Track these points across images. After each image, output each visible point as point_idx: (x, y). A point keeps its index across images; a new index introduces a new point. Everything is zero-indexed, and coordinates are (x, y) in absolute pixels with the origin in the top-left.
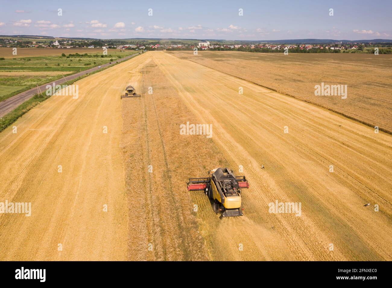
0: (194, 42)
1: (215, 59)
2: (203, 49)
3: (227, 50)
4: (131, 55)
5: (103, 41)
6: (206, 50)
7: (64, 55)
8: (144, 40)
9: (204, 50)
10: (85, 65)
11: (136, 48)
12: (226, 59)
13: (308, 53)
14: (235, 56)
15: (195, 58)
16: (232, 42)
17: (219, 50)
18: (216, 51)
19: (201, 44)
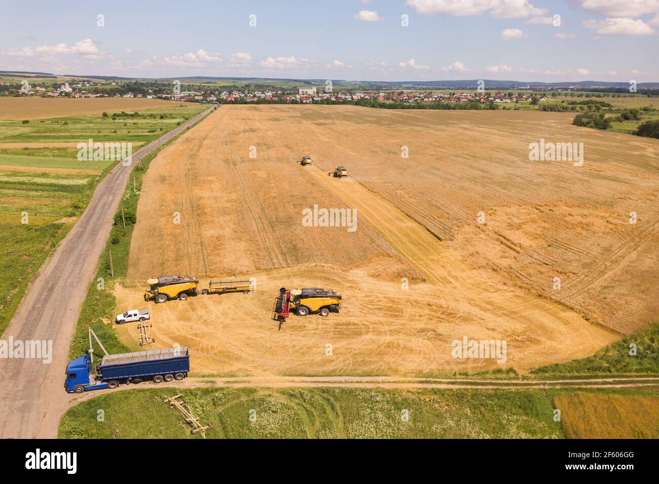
0: (293, 84)
1: (316, 122)
2: (305, 101)
3: (339, 103)
4: (199, 113)
5: (142, 84)
6: (309, 104)
7: (105, 115)
8: (209, 80)
9: (306, 103)
10: (149, 132)
11: (203, 100)
12: (331, 121)
13: (454, 109)
14: (346, 117)
15: (291, 119)
16: (356, 84)
17: (328, 104)
18: (322, 105)
19: (303, 92)
